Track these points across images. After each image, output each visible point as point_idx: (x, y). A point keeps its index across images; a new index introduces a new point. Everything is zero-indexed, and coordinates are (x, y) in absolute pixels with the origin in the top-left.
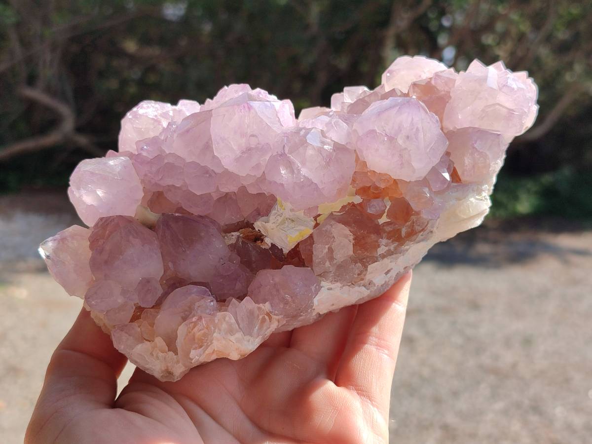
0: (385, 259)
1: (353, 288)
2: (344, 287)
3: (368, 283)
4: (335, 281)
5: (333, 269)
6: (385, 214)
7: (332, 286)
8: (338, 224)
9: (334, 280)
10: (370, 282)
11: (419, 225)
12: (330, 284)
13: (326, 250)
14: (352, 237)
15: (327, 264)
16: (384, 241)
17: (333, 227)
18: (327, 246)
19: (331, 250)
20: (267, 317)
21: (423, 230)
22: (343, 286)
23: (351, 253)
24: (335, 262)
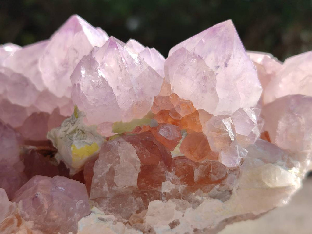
0: (170, 201)
1: (129, 228)
2: (118, 223)
3: (148, 229)
4: (109, 211)
5: (109, 196)
6: (179, 145)
7: (105, 217)
8: (126, 142)
9: (108, 209)
10: (150, 229)
11: (215, 174)
12: (103, 213)
13: (107, 170)
14: (139, 165)
15: (105, 188)
16: (171, 175)
17: (121, 144)
18: (109, 165)
19: (112, 172)
20: (16, 221)
21: (219, 182)
22: (118, 221)
23: (134, 183)
24: (114, 188)
